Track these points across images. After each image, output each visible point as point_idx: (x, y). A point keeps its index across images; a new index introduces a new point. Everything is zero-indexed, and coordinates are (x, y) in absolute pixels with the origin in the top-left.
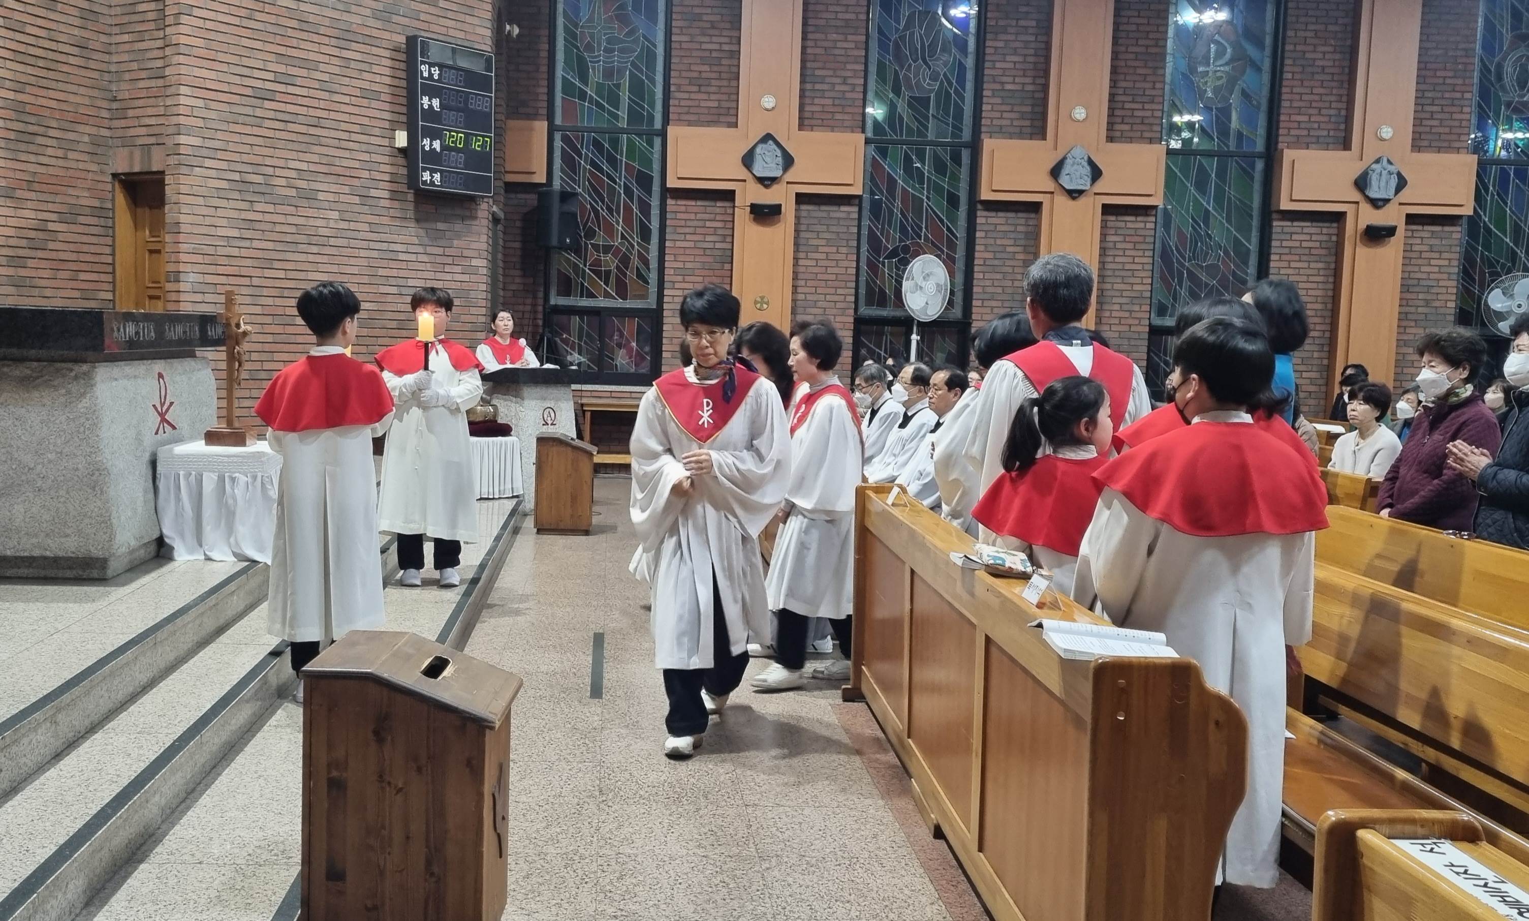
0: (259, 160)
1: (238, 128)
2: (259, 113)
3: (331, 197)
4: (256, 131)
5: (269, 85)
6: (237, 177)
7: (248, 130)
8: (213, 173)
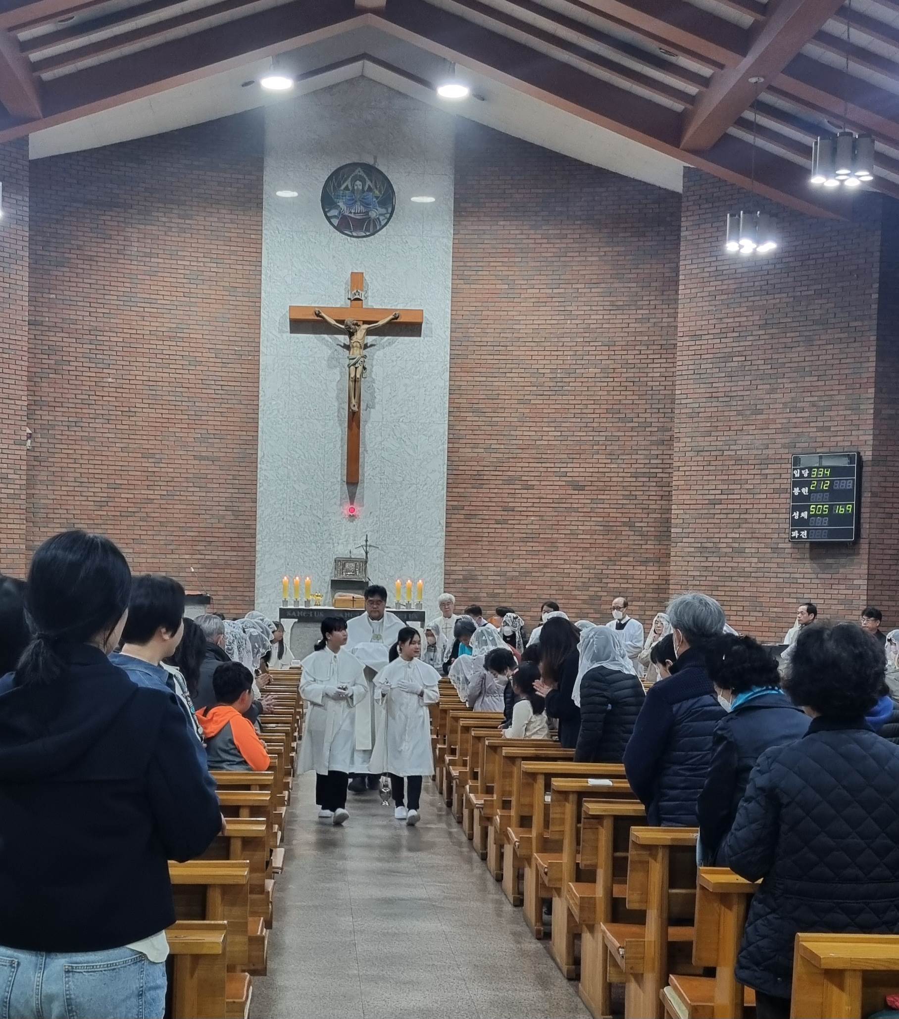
0: (712, 535)
1: (701, 521)
2: (712, 511)
3: (753, 551)
4: (710, 521)
5: (717, 497)
6: (699, 545)
7: (706, 521)
8: (687, 545)
